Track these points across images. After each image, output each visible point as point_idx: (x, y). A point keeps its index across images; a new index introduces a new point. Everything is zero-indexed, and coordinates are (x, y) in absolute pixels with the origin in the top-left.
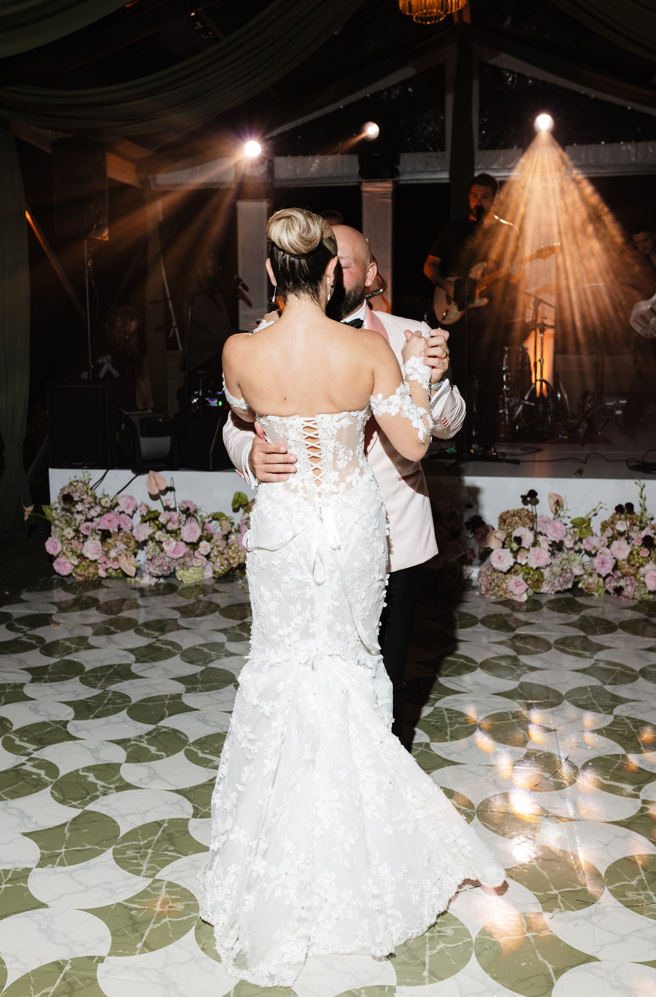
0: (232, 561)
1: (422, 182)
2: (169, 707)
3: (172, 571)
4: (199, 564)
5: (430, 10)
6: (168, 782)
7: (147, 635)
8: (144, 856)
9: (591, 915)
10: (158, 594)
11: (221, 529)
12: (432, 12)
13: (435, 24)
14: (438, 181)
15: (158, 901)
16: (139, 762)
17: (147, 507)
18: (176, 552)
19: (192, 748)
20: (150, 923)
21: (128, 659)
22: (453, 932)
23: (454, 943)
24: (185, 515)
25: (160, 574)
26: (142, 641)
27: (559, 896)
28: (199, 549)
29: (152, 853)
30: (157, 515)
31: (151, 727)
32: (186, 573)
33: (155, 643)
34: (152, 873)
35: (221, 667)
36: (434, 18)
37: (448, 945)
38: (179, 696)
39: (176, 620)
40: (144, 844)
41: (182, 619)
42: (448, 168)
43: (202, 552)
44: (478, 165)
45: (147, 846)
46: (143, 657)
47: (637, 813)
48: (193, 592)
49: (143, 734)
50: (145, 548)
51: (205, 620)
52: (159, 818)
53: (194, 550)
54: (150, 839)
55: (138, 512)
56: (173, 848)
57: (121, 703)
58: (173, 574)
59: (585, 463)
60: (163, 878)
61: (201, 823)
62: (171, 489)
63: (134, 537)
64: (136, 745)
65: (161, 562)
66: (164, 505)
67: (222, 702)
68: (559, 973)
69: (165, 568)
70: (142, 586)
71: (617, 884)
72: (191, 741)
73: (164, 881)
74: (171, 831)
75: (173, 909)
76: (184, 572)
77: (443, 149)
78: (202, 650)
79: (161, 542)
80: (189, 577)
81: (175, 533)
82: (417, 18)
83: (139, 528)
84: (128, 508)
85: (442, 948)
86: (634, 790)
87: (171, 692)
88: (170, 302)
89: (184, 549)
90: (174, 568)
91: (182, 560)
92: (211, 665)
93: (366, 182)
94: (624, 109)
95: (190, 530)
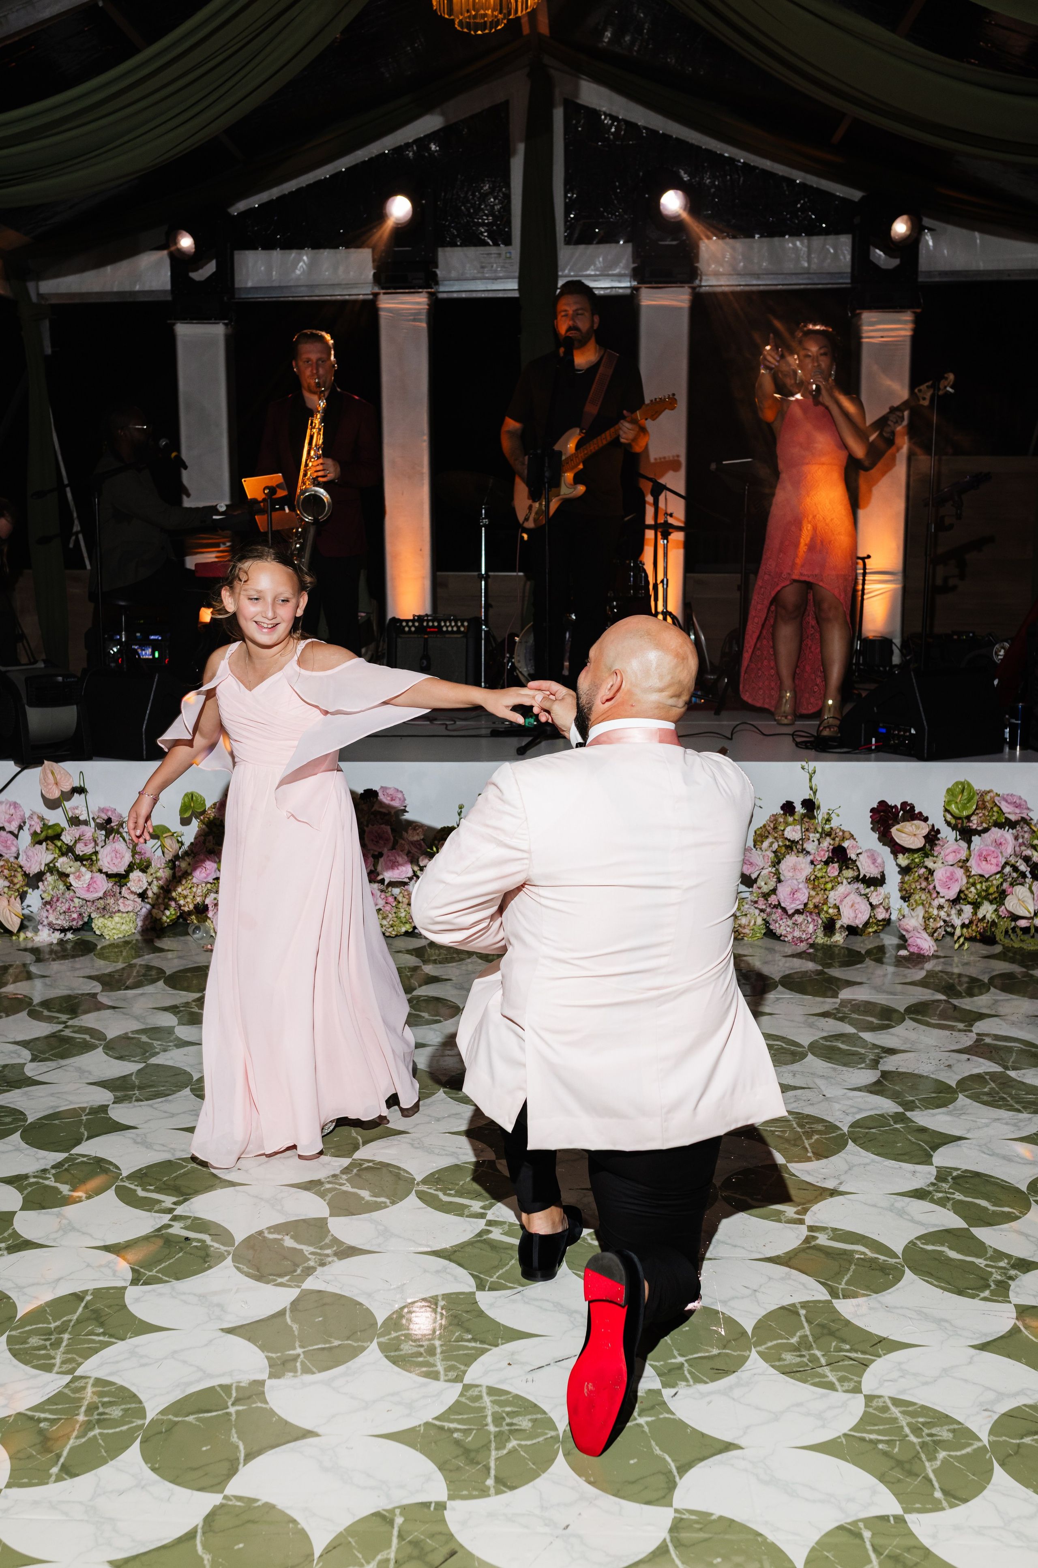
0: (182, 902)
1: (474, 295)
2: (88, 1125)
3: (86, 920)
4: (130, 909)
5: (482, 12)
6: (91, 1236)
7: (49, 1020)
8: (57, 1344)
9: (731, 1388)
10: (64, 957)
11: (163, 853)
12: (485, 15)
13: (490, 33)
14: (500, 295)
15: (81, 1407)
16: (44, 1208)
17: (42, 819)
18: (91, 889)
19: (127, 1184)
20: (69, 1439)
21: (19, 1056)
22: (530, 1424)
23: (532, 1439)
24: (103, 832)
25: (66, 925)
26: (41, 1029)
27: (686, 1365)
28: (129, 885)
29: (69, 1339)
30: (59, 831)
31: (61, 1156)
32: (108, 923)
33: (62, 1031)
34: (70, 1366)
35: (170, 1063)
36: (488, 24)
37: (523, 1443)
38: (104, 1108)
39: (94, 995)
40: (56, 1328)
41: (104, 993)
42: (517, 274)
43: (133, 889)
44: (563, 270)
45: (61, 1330)
46: (43, 1053)
47: (801, 1244)
48: (121, 952)
49: (48, 1167)
50: (40, 884)
51: (142, 994)
52: (78, 1288)
53: (121, 886)
54: (65, 1319)
55: (26, 828)
56: (101, 1330)
57: (11, 1123)
58: (87, 926)
59: (731, 739)
60: (88, 1374)
61: (145, 1292)
62: (81, 790)
63: (21, 867)
64: (37, 1183)
65: (67, 906)
66: (70, 815)
67: (173, 1115)
68: (683, 1469)
69: (75, 916)
70: (38, 945)
71: (770, 1344)
72: (125, 1173)
73: (89, 1377)
74: (98, 1305)
75: (105, 1417)
76: (106, 921)
77: (508, 242)
78: (139, 1039)
79: (68, 876)
80: (114, 929)
81: (88, 860)
82: (461, 22)
83: (30, 853)
84: (10, 822)
85: (514, 1447)
86: (797, 1213)
87: (91, 1104)
88: (68, 489)
89: (103, 885)
90: (90, 916)
91: (101, 901)
92: (154, 1061)
93: (385, 293)
94: (791, 182)
95: (113, 854)
